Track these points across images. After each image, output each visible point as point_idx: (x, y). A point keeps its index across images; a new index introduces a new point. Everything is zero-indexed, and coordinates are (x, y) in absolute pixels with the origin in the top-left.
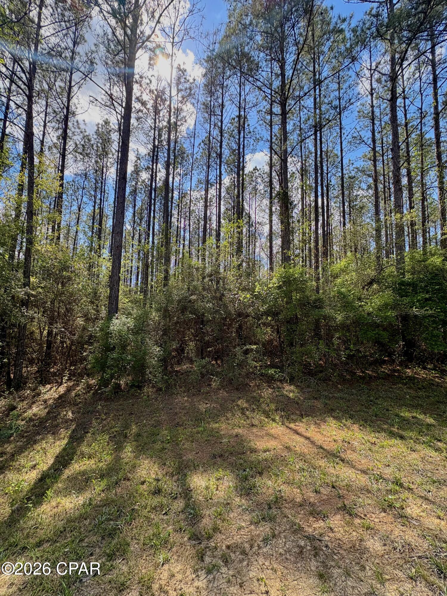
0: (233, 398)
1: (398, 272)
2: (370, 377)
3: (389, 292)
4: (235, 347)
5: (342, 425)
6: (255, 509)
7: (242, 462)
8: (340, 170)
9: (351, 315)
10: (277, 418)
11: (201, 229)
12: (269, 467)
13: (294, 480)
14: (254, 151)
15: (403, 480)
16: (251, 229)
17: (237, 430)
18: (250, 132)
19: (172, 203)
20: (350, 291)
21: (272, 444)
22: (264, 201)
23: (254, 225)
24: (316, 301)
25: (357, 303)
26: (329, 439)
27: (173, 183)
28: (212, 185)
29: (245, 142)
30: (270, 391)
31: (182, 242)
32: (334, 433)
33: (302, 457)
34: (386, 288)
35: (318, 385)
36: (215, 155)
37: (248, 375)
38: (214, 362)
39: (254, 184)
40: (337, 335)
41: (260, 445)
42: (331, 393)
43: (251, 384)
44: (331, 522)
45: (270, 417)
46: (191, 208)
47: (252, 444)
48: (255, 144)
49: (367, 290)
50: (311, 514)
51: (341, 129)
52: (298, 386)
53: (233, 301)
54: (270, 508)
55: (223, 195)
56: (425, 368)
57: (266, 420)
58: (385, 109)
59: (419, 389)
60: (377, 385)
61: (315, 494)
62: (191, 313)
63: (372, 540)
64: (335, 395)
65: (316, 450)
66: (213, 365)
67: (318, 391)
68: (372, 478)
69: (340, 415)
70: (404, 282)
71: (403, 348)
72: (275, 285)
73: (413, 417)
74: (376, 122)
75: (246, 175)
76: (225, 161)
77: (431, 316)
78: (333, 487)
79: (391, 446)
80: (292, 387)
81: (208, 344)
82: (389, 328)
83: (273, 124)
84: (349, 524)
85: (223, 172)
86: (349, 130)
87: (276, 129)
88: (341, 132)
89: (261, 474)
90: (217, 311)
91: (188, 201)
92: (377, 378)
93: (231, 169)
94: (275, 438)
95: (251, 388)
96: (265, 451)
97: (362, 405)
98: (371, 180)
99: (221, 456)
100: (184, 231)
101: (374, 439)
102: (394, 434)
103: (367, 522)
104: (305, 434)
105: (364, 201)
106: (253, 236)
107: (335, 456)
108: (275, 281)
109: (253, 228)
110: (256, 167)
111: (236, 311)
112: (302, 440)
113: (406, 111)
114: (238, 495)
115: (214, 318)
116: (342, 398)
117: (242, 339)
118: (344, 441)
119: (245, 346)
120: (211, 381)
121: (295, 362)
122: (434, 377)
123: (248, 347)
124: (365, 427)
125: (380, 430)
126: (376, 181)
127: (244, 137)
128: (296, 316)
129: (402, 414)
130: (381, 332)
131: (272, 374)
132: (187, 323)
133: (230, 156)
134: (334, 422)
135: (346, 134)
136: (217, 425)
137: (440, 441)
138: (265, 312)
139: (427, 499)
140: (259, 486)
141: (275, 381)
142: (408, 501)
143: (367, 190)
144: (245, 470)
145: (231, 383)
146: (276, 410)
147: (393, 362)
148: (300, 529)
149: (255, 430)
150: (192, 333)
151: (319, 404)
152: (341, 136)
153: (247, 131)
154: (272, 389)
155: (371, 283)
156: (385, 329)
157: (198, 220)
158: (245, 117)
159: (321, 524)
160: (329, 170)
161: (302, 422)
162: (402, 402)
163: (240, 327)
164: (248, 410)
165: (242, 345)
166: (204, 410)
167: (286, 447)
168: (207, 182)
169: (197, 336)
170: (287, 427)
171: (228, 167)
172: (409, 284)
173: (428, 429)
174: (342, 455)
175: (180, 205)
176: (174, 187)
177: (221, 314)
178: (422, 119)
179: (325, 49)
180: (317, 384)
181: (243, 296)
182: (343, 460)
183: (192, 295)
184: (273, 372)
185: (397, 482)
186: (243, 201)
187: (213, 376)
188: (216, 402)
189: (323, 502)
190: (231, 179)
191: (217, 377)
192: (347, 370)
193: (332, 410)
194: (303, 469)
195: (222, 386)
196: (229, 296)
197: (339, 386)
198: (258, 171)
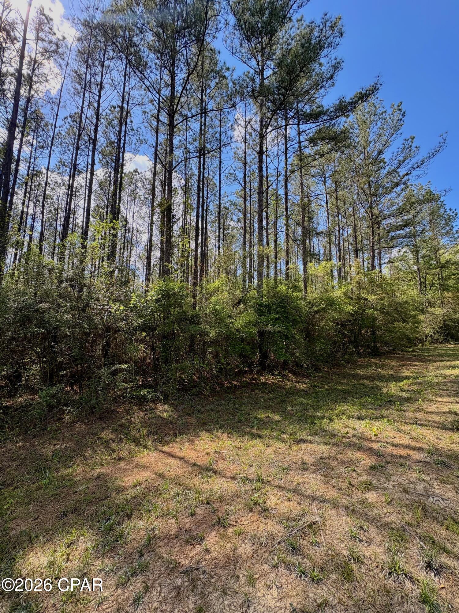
0: (95, 431)
1: (258, 295)
2: (236, 386)
3: (251, 312)
4: (99, 368)
5: (213, 437)
6: (124, 564)
7: (105, 508)
8: (217, 198)
9: (224, 331)
10: (149, 443)
11: (60, 222)
12: (141, 504)
13: (168, 510)
14: (135, 152)
15: (264, 475)
16: (127, 235)
17: (100, 470)
18: (133, 130)
19: (16, 177)
20: (223, 309)
21: (142, 476)
22: (144, 207)
23: (131, 230)
24: (193, 316)
25: (228, 320)
26: (202, 454)
27: (19, 151)
28: (80, 172)
29: (127, 138)
30: (142, 414)
31: (28, 232)
32: (207, 446)
33: (176, 481)
34: (250, 308)
35: (192, 401)
36: (86, 138)
37: (115, 400)
38: (68, 389)
39: (133, 186)
40: (210, 350)
41: (129, 480)
42: (203, 406)
43: (119, 410)
44: (207, 542)
45: (141, 445)
46: (47, 192)
47: (119, 482)
48: (137, 144)
49: (236, 308)
50: (188, 542)
51: (220, 162)
52: (172, 404)
53: (100, 313)
54: (142, 555)
55: (94, 188)
56: (273, 375)
57: (137, 448)
58: (253, 159)
59: (270, 392)
60: (241, 393)
61: (191, 517)
62: (37, 326)
63: (243, 545)
64: (207, 408)
65: (190, 469)
66: (67, 392)
67: (191, 406)
68: (240, 482)
69: (212, 427)
70: (262, 303)
71: (260, 359)
72: (154, 298)
73: (266, 417)
74: (247, 168)
75: (125, 174)
76: (100, 150)
77: (279, 332)
78: (208, 503)
79: (252, 447)
80: (166, 407)
81: (61, 366)
82: (251, 342)
83: (159, 131)
84: (223, 537)
85: (96, 161)
86: (227, 166)
87: (162, 138)
88: (220, 165)
89: (129, 516)
90: (78, 324)
91: (43, 183)
92: (241, 387)
93: (107, 162)
94: (147, 467)
95: (118, 415)
96: (135, 487)
97: (230, 414)
98: (241, 215)
99: (75, 510)
100: (34, 219)
101: (240, 444)
102: (254, 435)
103: (239, 528)
104: (179, 455)
105: (234, 231)
106: (129, 243)
107: (208, 470)
108: (153, 294)
109: (130, 235)
110: (137, 170)
111: (104, 325)
112: (177, 461)
113: (267, 167)
114: (99, 555)
115: (73, 332)
116: (212, 410)
117: (108, 358)
118: (216, 452)
119: (114, 366)
120: (64, 413)
121: (171, 379)
122: (279, 381)
123: (117, 366)
124: (232, 434)
125: (243, 434)
126: (245, 215)
127: (125, 132)
128: (173, 331)
129: (259, 416)
130: (246, 346)
131: (145, 395)
132: (30, 341)
133: (107, 146)
134: (207, 435)
135: (224, 169)
136: (70, 470)
137: (284, 433)
138: (139, 327)
139: (280, 487)
140: (128, 533)
141: (147, 402)
142: (267, 494)
143: (237, 222)
144: (109, 519)
145: (93, 412)
146: (148, 435)
147: (251, 371)
148: (177, 565)
149: (122, 464)
150: (37, 353)
151: (192, 420)
152: (220, 169)
153: (129, 127)
154: (144, 411)
155: (238, 303)
156: (248, 344)
157: (56, 210)
158: (128, 112)
159: (198, 548)
160: (209, 196)
161: (177, 442)
162: (258, 405)
163: (108, 344)
164: (113, 441)
165: (110, 364)
166: (51, 454)
167: (160, 475)
168: (75, 166)
169: (44, 357)
170: (160, 451)
171: (103, 158)
172: (266, 306)
173: (277, 425)
174: (215, 467)
175: (29, 184)
176: (21, 158)
177: (84, 328)
178: (278, 177)
179: (212, 85)
180: (190, 399)
181: (115, 308)
182: (215, 472)
183: (41, 302)
184: (146, 393)
185: (260, 480)
186: (120, 201)
187: (68, 406)
188: (71, 440)
189: (199, 523)
190: (107, 173)
191: (72, 407)
192: (217, 383)
193: (204, 423)
194: (178, 494)
195: (80, 419)
196: (96, 307)
197: (211, 399)
198: (139, 174)
